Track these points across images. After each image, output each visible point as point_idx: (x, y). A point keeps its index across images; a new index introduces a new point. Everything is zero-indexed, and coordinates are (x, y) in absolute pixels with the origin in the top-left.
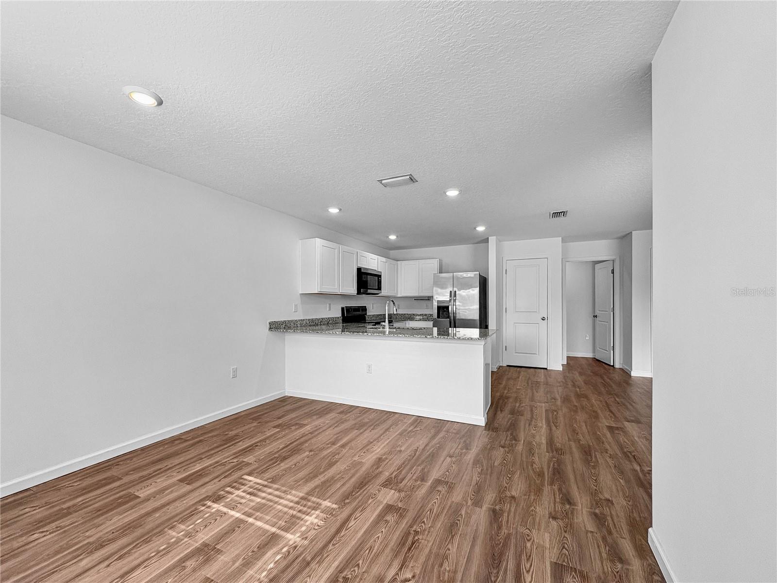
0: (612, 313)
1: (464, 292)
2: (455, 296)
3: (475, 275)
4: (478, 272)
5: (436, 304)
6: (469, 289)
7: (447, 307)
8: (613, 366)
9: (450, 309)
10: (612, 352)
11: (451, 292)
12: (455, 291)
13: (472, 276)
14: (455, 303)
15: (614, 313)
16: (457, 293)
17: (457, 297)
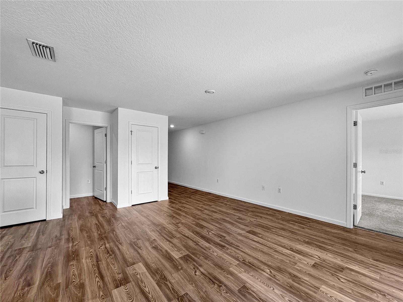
0: (105, 164)
8: (106, 201)
10: (105, 191)
15: (106, 164)
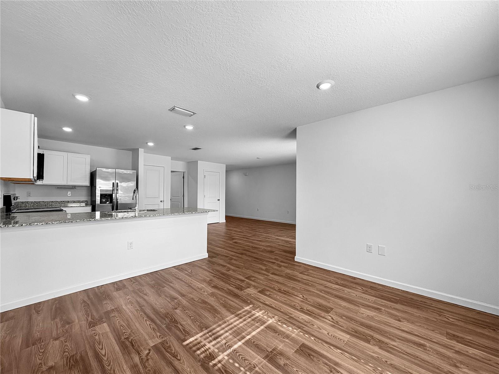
1: (124, 184)
2: (117, 186)
3: (133, 172)
4: (136, 171)
5: (99, 192)
6: (128, 182)
7: (111, 196)
9: (114, 196)
11: (113, 183)
12: (117, 183)
13: (131, 173)
14: (117, 192)
16: (119, 184)
17: (119, 188)
